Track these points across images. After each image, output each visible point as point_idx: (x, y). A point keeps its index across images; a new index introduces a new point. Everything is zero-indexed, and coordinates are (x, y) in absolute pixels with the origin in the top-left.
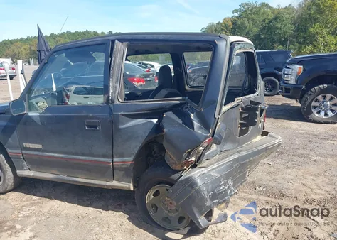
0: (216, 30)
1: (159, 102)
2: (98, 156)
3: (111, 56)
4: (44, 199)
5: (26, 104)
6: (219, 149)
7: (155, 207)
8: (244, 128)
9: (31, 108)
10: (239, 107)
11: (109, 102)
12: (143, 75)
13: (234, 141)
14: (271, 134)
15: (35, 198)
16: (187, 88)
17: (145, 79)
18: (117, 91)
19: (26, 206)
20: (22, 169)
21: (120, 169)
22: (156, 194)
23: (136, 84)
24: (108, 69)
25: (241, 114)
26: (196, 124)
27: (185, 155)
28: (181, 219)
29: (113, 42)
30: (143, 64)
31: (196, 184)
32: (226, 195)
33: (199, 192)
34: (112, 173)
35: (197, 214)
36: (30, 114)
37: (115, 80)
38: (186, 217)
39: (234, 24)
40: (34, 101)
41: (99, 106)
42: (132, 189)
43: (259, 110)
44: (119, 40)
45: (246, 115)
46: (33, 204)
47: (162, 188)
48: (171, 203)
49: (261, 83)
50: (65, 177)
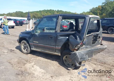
0: (95, 10)
1: (69, 32)
2: (52, 46)
3: (58, 20)
4: (37, 56)
5: (35, 31)
6: (85, 47)
7: (66, 61)
8: (94, 42)
9: (36, 32)
10: (93, 35)
11: (56, 32)
12: (67, 25)
13: (90, 45)
14: (104, 45)
15: (35, 56)
16: (79, 29)
17: (67, 26)
18: (58, 29)
19: (33, 58)
20: (33, 48)
21: (57, 50)
22: (66, 57)
23: (64, 27)
24: (57, 23)
25: (93, 37)
26: (78, 39)
27: (74, 47)
28: (72, 65)
29: (58, 16)
30: (68, 21)
31: (77, 55)
32: (85, 59)
33: (77, 57)
34: (55, 50)
35: (76, 63)
36: (36, 34)
37: (58, 26)
38: (74, 64)
39: (102, 8)
40: (37, 31)
41: (53, 33)
42: (60, 55)
43: (98, 37)
44: (60, 16)
45: (95, 38)
46: (34, 57)
47: (68, 56)
48: (70, 60)
49: (101, 29)
50: (43, 51)
